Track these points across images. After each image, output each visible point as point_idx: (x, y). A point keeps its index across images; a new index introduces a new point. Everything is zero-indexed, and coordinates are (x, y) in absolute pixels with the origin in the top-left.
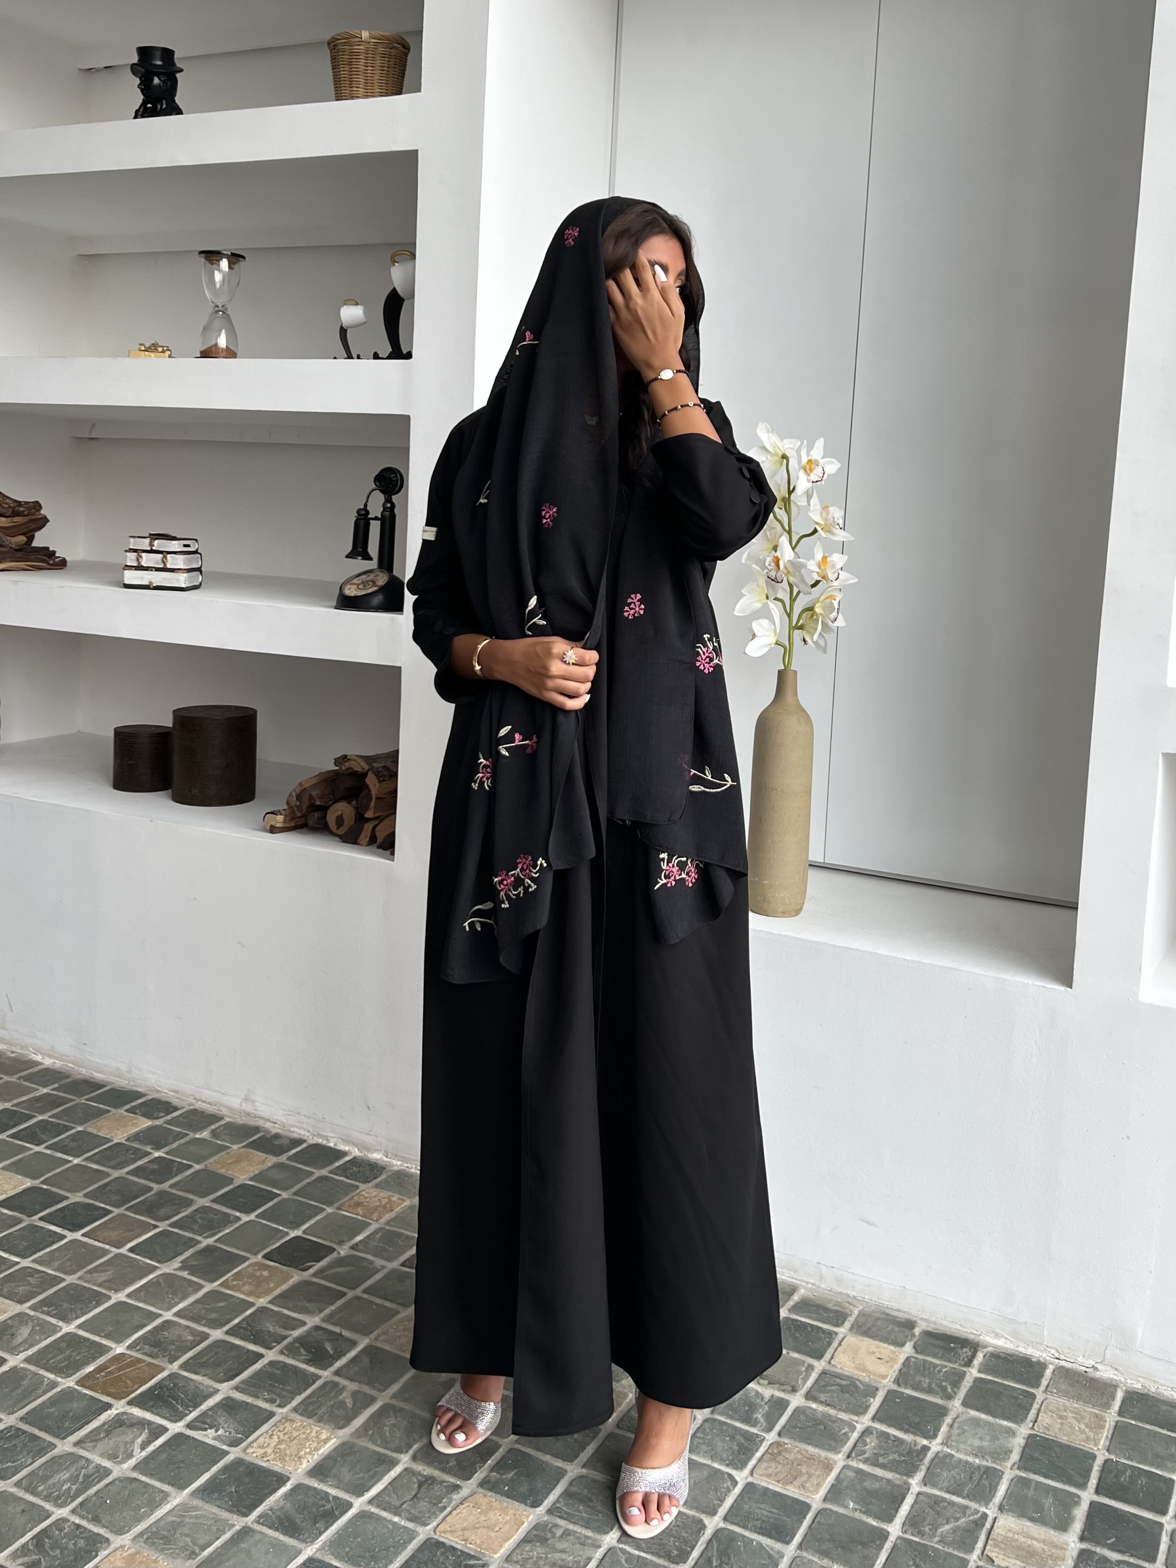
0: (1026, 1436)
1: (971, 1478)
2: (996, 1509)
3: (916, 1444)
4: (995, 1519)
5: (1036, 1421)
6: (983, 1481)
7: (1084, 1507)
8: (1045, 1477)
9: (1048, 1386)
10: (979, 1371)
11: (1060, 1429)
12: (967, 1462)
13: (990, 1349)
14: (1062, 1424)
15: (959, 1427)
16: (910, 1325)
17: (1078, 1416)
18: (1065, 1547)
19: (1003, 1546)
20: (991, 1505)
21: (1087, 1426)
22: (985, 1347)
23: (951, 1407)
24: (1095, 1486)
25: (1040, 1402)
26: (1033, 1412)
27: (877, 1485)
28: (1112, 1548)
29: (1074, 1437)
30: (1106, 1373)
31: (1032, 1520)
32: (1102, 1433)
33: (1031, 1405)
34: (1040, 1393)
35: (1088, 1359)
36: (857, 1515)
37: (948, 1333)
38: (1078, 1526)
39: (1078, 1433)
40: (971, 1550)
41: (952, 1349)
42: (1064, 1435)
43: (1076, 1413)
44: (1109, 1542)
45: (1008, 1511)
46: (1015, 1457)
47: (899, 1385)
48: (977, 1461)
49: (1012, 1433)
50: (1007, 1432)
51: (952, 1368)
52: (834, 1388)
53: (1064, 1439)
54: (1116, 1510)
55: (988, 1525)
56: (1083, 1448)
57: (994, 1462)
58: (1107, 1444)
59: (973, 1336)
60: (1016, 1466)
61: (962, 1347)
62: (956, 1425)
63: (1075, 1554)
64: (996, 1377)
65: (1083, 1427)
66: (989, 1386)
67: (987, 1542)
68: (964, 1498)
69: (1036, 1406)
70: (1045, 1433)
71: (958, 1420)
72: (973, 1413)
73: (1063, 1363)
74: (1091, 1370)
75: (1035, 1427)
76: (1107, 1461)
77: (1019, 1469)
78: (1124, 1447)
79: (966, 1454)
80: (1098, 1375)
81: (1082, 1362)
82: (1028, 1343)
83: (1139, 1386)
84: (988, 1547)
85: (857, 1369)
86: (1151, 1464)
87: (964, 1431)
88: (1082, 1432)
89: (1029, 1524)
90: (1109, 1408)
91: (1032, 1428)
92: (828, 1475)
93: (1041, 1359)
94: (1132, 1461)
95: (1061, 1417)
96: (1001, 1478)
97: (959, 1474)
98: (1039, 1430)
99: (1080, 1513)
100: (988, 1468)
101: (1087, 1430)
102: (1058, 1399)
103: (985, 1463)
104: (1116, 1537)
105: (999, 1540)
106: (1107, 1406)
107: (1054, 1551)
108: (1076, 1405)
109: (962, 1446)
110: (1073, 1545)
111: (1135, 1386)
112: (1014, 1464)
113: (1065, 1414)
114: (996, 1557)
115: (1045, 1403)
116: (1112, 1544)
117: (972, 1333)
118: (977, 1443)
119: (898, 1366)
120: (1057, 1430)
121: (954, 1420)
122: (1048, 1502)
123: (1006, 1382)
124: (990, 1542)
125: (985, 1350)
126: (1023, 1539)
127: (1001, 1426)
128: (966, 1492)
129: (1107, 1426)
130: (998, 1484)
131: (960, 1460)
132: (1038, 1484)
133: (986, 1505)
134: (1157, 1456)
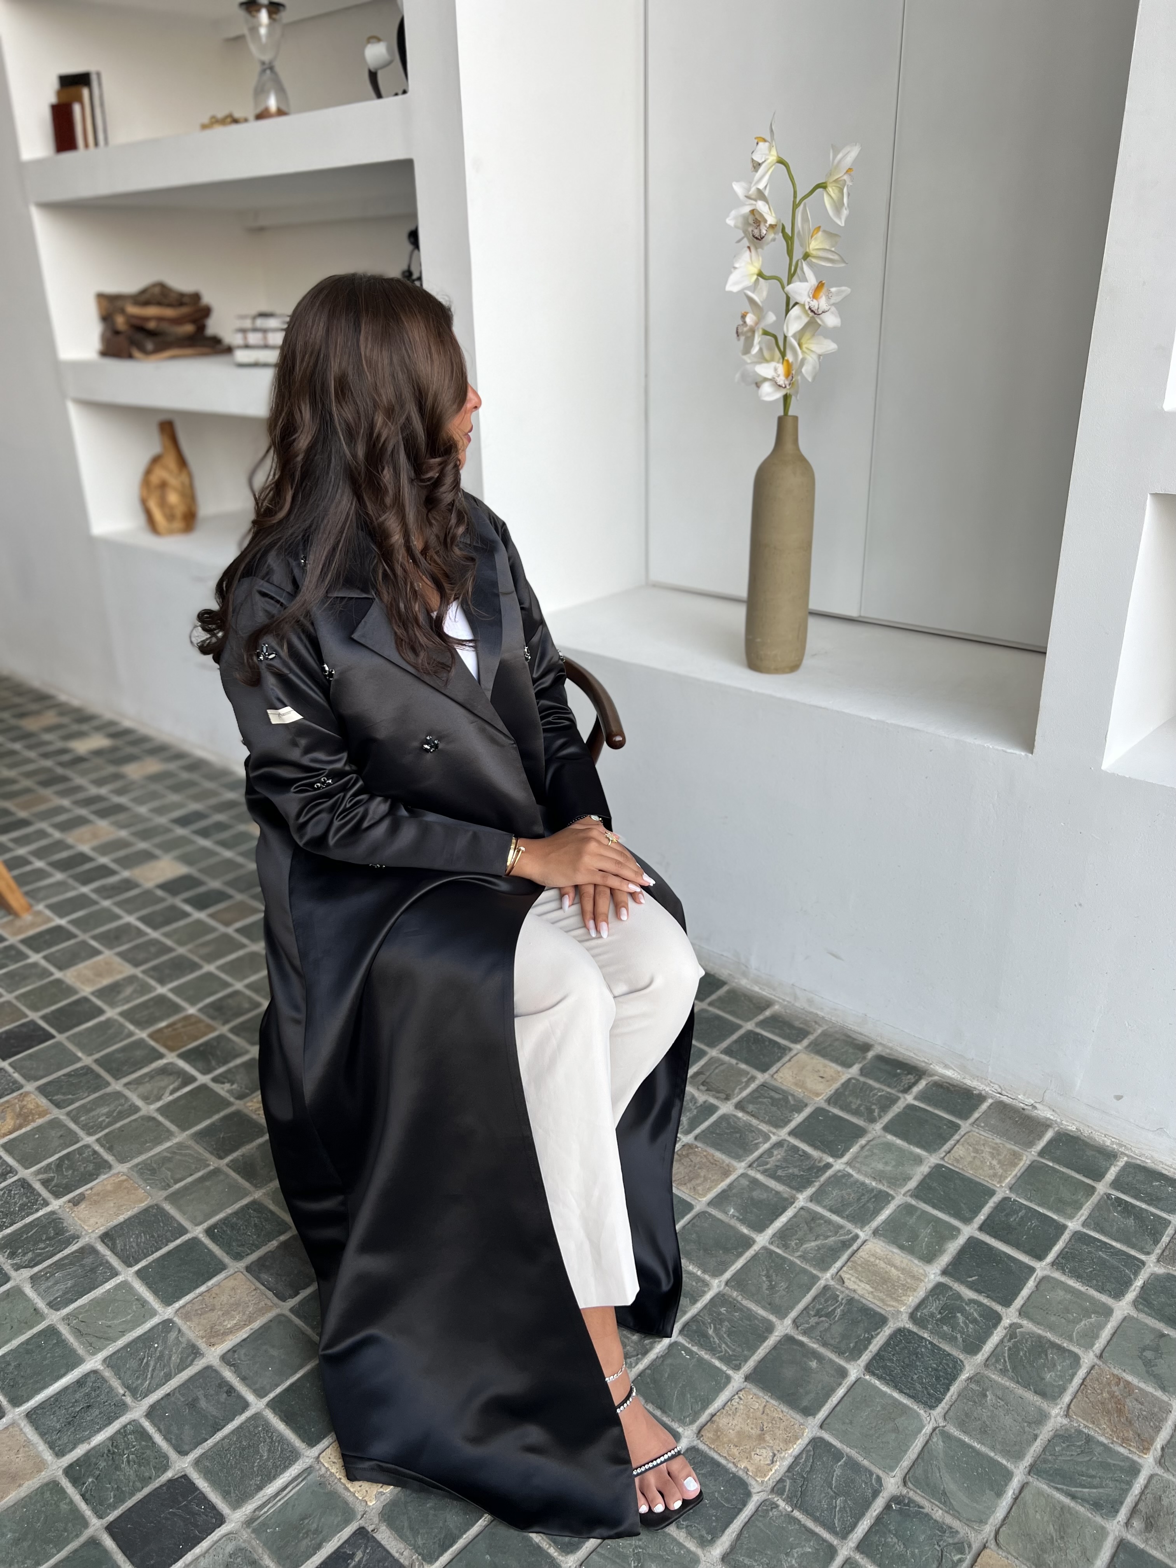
0: (933, 1165)
1: (859, 1199)
2: (871, 1232)
3: (821, 1160)
4: (865, 1241)
5: (949, 1152)
6: (869, 1205)
7: (961, 1240)
8: (934, 1206)
9: (977, 1119)
10: (915, 1098)
11: (970, 1162)
12: (863, 1184)
13: (936, 1078)
14: (975, 1158)
15: (869, 1150)
16: (866, 1047)
17: (994, 1152)
18: (922, 1278)
19: (860, 1269)
20: (867, 1228)
21: (999, 1162)
22: (931, 1075)
23: (870, 1129)
24: (981, 1222)
25: (963, 1133)
26: (951, 1142)
27: (764, 1196)
28: (971, 1286)
29: (981, 1171)
30: (1044, 1113)
31: (901, 1247)
32: (1012, 1171)
33: (952, 1135)
34: (967, 1125)
35: (1028, 1098)
36: (734, 1223)
37: (901, 1059)
38: (945, 1259)
39: (986, 1168)
40: (825, 1269)
41: (896, 1075)
42: (972, 1169)
43: (994, 1148)
44: (970, 1279)
45: (881, 1235)
46: (912, 1184)
47: (829, 1104)
48: (874, 1184)
49: (919, 1161)
50: (915, 1160)
51: (888, 1093)
52: (765, 1100)
53: (969, 1173)
54: (990, 1248)
55: (855, 1247)
56: (985, 1183)
57: (889, 1187)
58: (1013, 1182)
59: (923, 1064)
60: (909, 1193)
61: (909, 1073)
62: (868, 1147)
63: (930, 1286)
64: (929, 1105)
65: (995, 1162)
66: (918, 1114)
67: (846, 1263)
68: (842, 1217)
69: (956, 1137)
70: (953, 1165)
71: (872, 1143)
72: (890, 1137)
73: (1004, 1098)
74: (1030, 1108)
75: (946, 1159)
76: (1006, 1199)
77: (911, 1196)
78: (1029, 1187)
79: (866, 1175)
80: (1035, 1113)
81: (1022, 1099)
82: (974, 1077)
83: (1073, 1128)
84: (845, 1268)
85: (796, 1084)
86: (1050, 1208)
87: (873, 1154)
88: (991, 1167)
89: (896, 1250)
90: (1031, 1147)
91: (943, 1159)
92: (722, 1181)
93: (983, 1092)
94: (1031, 1202)
95: (976, 1151)
96: (889, 1202)
97: (849, 1194)
98: (948, 1163)
99: (953, 1247)
100: (880, 1191)
101: (997, 1166)
102: (982, 1133)
103: (880, 1187)
104: (980, 1276)
105: (859, 1262)
106: (1030, 1144)
107: (909, 1281)
108: (998, 1141)
109: (864, 1168)
110: (932, 1276)
111: (1070, 1128)
112: (909, 1191)
113: (982, 1148)
114: (849, 1279)
115: (966, 1136)
116: (972, 1282)
117: (924, 1061)
118: (880, 1166)
119: (837, 1085)
120: (966, 1163)
121: (869, 1141)
122: (925, 1233)
123: (937, 1112)
124: (849, 1264)
125: (930, 1079)
126: (882, 1265)
127: (911, 1153)
128: (847, 1213)
129: (1021, 1164)
130: (882, 1208)
131: (857, 1181)
132: (924, 1212)
133: (862, 1228)
134: (1060, 1200)
